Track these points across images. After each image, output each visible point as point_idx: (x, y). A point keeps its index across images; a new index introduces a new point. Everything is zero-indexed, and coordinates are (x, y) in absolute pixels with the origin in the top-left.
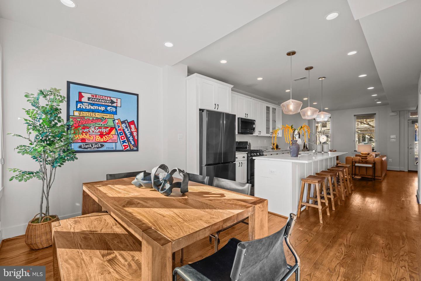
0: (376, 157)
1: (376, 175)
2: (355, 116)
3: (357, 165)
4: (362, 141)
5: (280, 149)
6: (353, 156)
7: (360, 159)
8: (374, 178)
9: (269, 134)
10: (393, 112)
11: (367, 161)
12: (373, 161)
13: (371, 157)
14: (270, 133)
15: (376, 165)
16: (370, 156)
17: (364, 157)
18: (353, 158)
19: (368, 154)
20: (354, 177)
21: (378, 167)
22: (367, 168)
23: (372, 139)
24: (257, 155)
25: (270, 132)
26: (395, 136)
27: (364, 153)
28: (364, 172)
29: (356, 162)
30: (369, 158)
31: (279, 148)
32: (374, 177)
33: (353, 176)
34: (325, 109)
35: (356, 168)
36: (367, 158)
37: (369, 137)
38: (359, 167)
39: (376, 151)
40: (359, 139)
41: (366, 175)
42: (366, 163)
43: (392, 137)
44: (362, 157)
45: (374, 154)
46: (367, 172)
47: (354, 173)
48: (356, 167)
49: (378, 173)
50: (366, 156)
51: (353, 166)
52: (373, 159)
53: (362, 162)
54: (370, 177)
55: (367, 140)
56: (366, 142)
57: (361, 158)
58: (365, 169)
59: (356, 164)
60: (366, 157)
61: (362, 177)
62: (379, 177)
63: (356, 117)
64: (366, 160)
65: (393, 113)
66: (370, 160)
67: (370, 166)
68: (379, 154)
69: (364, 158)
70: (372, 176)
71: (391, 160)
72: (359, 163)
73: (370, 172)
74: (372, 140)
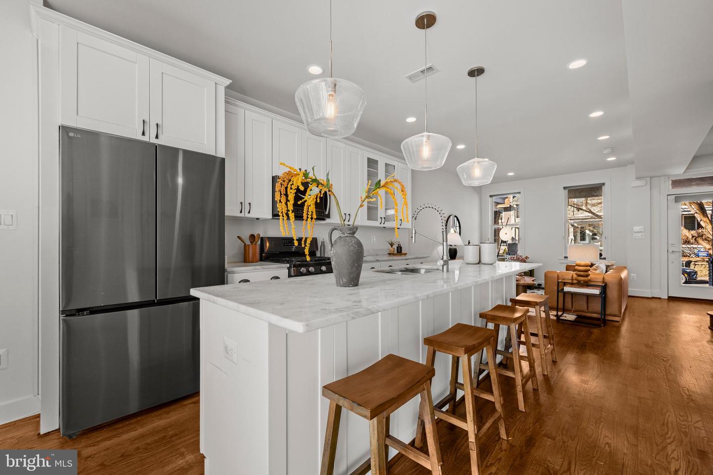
0: (606, 272)
1: (608, 312)
2: (565, 188)
3: (567, 289)
4: (581, 240)
5: (405, 254)
6: (560, 269)
7: (575, 276)
8: (604, 317)
9: (377, 220)
10: (638, 178)
11: (590, 281)
12: (601, 280)
13: (597, 272)
14: (379, 220)
15: (607, 289)
16: (596, 270)
17: (582, 273)
18: (560, 276)
19: (592, 265)
20: (561, 316)
21: (612, 293)
22: (588, 296)
23: (595, 237)
24: (308, 271)
25: (379, 217)
26: (643, 227)
27: (583, 263)
28: (581, 305)
29: (565, 284)
30: (594, 275)
31: (403, 252)
32: (605, 315)
33: (560, 313)
34: (509, 174)
35: (566, 295)
36: (589, 275)
37: (591, 234)
38: (573, 294)
39: (605, 259)
40: (575, 237)
41: (586, 310)
42: (587, 284)
43: (636, 229)
44: (579, 273)
45: (602, 265)
46: (589, 305)
47: (561, 306)
48: (565, 293)
49: (612, 309)
50: (587, 271)
51: (560, 293)
52: (602, 276)
53: (580, 284)
54: (595, 315)
55: (587, 238)
56: (587, 241)
57: (576, 274)
58: (585, 299)
59: (565, 288)
60: (586, 273)
61: (579, 317)
62: (615, 316)
63: (567, 191)
64: (585, 278)
65: (638, 181)
66: (596, 278)
67: (596, 291)
68: (612, 265)
69: (583, 276)
70: (601, 314)
71: (635, 275)
72: (572, 284)
73: (597, 306)
74: (596, 239)
